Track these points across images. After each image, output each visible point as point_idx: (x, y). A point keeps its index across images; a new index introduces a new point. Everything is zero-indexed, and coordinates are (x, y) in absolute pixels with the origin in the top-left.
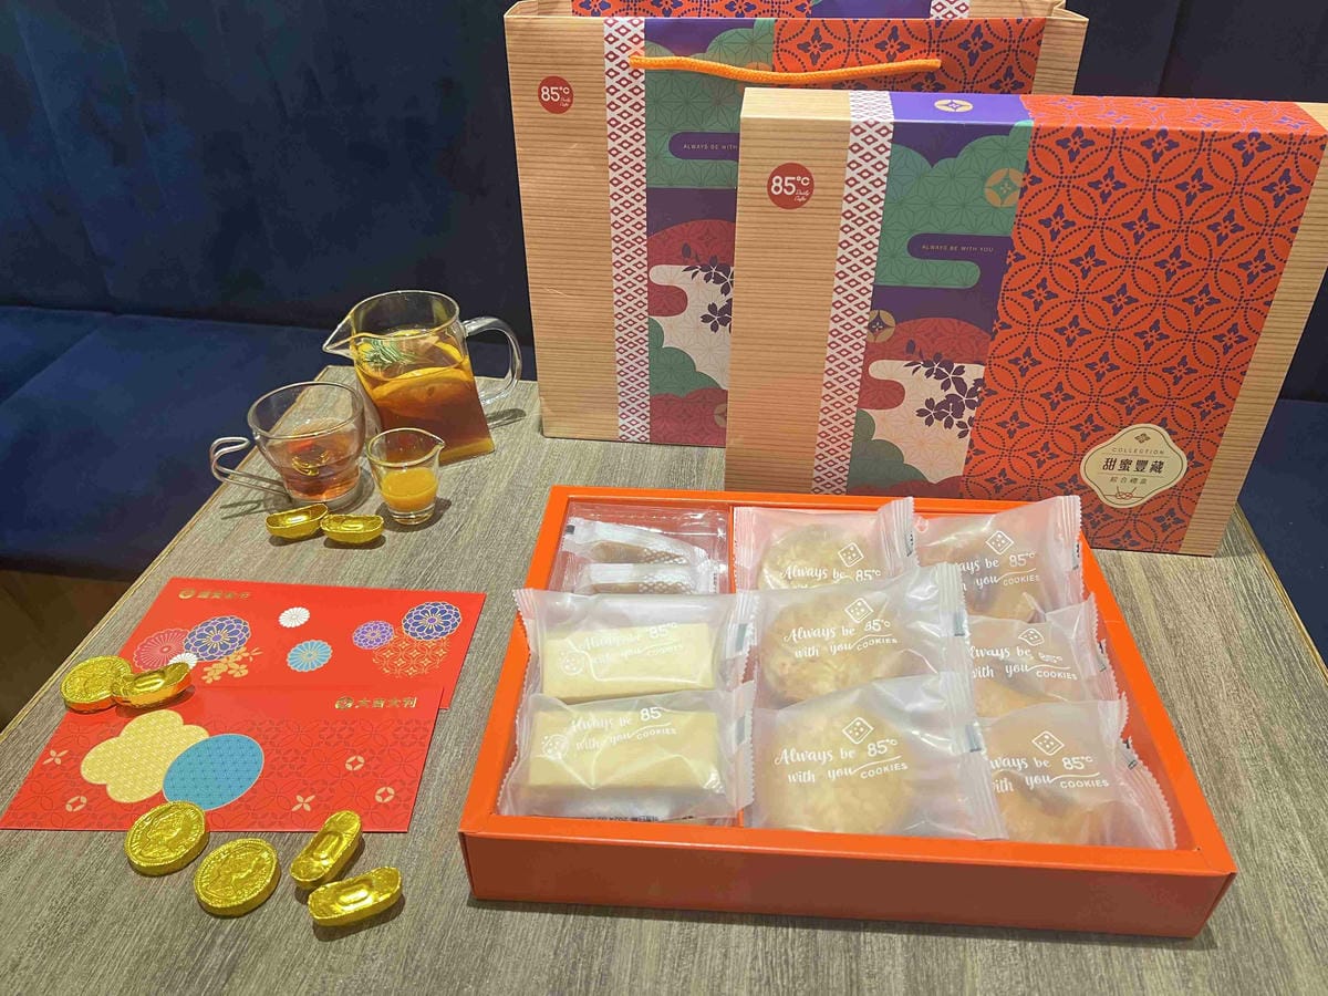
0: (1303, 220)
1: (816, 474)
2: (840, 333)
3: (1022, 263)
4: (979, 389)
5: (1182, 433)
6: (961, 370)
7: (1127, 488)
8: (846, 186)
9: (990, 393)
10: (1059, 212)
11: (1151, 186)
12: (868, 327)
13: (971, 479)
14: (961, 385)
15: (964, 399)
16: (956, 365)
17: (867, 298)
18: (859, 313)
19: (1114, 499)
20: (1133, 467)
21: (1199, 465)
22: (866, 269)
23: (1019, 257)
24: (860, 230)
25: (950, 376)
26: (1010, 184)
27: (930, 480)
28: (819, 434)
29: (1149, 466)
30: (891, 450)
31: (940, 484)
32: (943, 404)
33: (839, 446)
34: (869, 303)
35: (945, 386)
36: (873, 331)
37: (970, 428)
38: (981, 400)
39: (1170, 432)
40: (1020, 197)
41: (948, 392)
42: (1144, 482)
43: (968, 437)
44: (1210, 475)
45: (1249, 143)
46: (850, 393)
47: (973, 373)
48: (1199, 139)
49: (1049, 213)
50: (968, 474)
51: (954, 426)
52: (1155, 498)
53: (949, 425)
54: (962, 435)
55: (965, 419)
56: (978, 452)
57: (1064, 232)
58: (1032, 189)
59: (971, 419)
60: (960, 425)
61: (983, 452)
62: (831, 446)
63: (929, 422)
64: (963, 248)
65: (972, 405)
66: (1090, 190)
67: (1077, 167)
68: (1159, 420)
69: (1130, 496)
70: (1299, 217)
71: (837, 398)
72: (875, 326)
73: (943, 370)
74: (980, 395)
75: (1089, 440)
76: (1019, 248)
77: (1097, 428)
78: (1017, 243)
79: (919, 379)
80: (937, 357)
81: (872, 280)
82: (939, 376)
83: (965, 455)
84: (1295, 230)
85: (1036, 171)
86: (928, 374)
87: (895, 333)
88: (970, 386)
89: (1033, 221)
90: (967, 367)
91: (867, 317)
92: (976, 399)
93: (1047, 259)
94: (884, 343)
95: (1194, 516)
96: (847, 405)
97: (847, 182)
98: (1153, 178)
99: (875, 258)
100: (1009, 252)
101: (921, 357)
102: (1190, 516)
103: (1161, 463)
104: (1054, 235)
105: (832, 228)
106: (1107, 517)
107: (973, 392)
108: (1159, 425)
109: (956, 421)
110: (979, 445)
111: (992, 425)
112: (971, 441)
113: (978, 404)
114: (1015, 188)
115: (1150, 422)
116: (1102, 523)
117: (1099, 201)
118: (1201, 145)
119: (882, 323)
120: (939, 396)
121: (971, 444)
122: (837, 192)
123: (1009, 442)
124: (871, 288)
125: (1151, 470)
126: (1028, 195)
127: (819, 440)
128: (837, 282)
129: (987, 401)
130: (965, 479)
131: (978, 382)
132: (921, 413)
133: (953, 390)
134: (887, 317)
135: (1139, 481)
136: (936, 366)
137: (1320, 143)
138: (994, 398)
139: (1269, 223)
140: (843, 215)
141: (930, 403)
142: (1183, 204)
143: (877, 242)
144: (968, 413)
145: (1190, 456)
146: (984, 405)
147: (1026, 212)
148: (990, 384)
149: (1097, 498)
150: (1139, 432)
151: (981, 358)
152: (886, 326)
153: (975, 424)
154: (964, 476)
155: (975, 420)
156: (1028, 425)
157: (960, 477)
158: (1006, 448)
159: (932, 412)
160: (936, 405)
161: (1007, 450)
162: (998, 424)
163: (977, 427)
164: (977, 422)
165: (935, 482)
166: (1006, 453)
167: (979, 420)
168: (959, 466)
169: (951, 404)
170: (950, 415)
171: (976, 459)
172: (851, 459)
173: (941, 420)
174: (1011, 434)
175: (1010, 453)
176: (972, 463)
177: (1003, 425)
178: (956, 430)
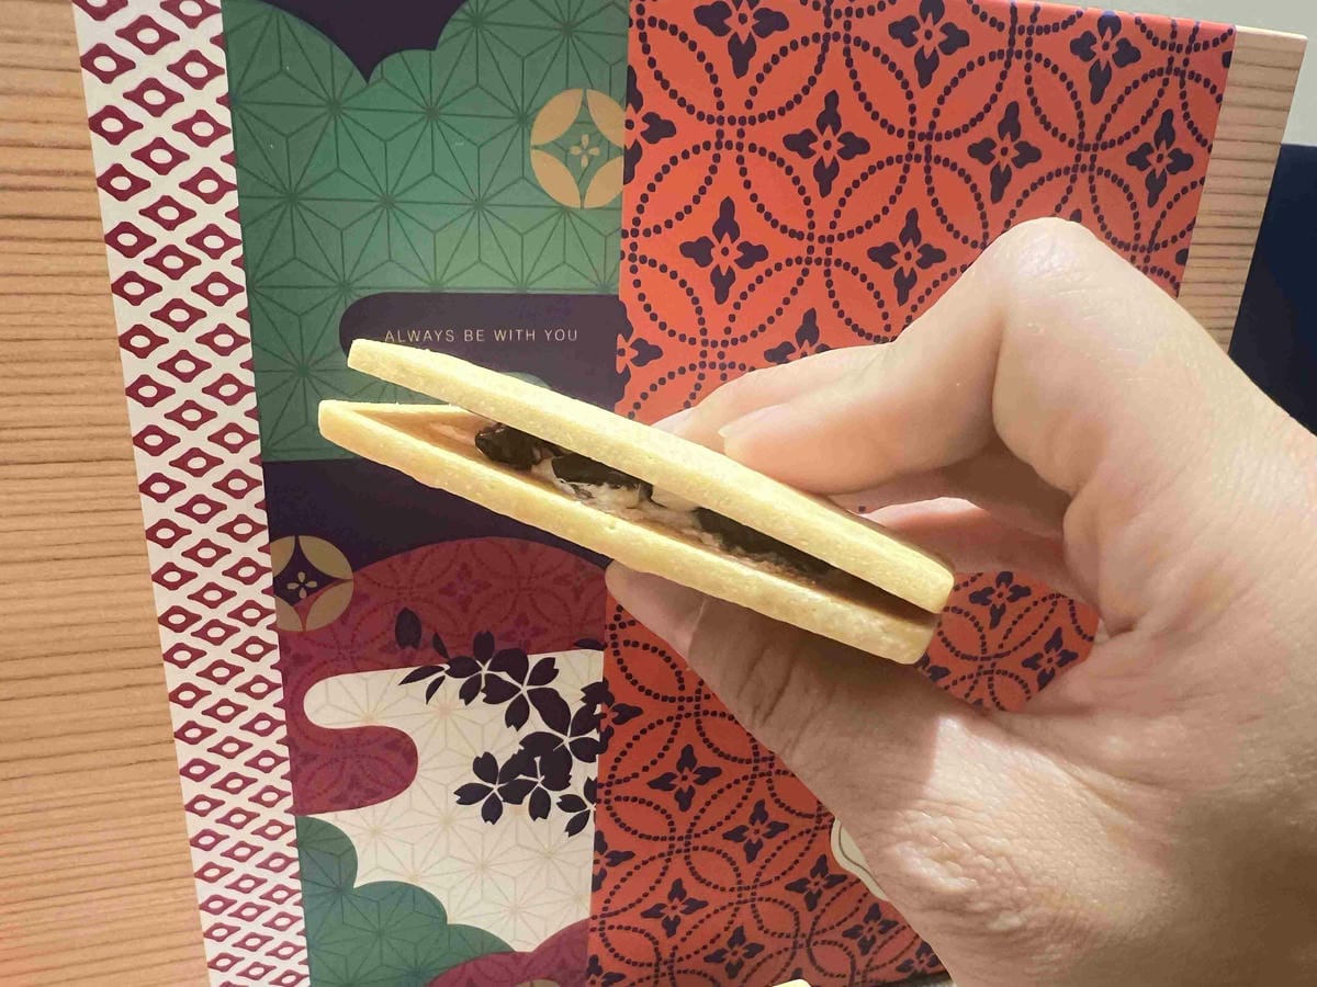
0: (1196, 235)
2: (192, 618)
3: (655, 369)
4: (599, 709)
6: (547, 671)
8: (97, 141)
9: (626, 713)
10: (726, 223)
11: (920, 148)
12: (272, 591)
13: (609, 921)
14: (553, 707)
15: (567, 740)
16: (534, 660)
17: (251, 505)
18: (239, 551)
22: (227, 414)
23: (647, 353)
24: (180, 289)
25: (524, 689)
26: (598, 139)
27: (518, 947)
31: (543, 950)
32: (520, 762)
34: (261, 517)
35: (516, 718)
36: (292, 598)
37: (591, 807)
38: (607, 735)
40: (628, 177)
41: (528, 729)
43: (590, 828)
45: (1100, 43)
46: (264, 780)
47: (577, 672)
48: (1008, 26)
49: (702, 223)
50: (601, 913)
51: (555, 810)
53: (540, 809)
54: (574, 828)
55: (576, 788)
56: (617, 858)
57: (744, 277)
58: (655, 155)
59: (591, 787)
60: (569, 803)
61: (630, 855)
63: (492, 814)
64: (500, 336)
65: (587, 752)
66: (792, 158)
67: (753, 91)
70: (1190, 227)
71: (232, 802)
72: (293, 583)
73: (505, 676)
74: (604, 723)
76: (644, 329)
78: (635, 314)
79: (445, 711)
80: (483, 647)
81: (255, 448)
82: (496, 693)
83: (588, 872)
84: (1182, 257)
85: (656, 100)
86: (467, 695)
87: (358, 598)
88: (575, 705)
89: (664, 248)
90: (562, 659)
91: (265, 560)
92: (594, 735)
93: (712, 355)
94: (330, 627)
96: (266, 815)
97: (95, 124)
98: (922, 127)
99: (248, 378)
100: (621, 342)
101: (442, 652)
104: (722, 283)
105: (85, 285)
106: (890, 924)
107: (586, 720)
109: (555, 796)
110: (619, 841)
111: (639, 787)
112: (599, 836)
113: (601, 747)
114: (609, 150)
117: (813, 187)
118: (1012, 42)
119: (313, 573)
120: (505, 745)
121: (600, 843)
122: (67, 161)
123: (683, 821)
124: (257, 472)
126: (646, 168)
128: (145, 465)
129: (623, 734)
130: (595, 924)
131: (594, 693)
132: (467, 795)
133: (536, 723)
134: (323, 554)
136: (485, 670)
137: (1223, 48)
138: (635, 725)
139: (1140, 243)
140: (111, 239)
141: (484, 765)
142: (986, 198)
143: (243, 329)
144: (582, 773)
146: (617, 745)
147: (648, 221)
148: (624, 694)
149: (867, 893)
151: (591, 631)
152: (326, 581)
153: (601, 793)
154: (594, 918)
155: (601, 786)
156: (717, 772)
157: (585, 922)
158: (677, 835)
159: (495, 788)
160: (500, 767)
161: (680, 839)
162: (653, 784)
163: (607, 802)
164: (606, 788)
165: (530, 949)
166: (680, 845)
167: (609, 784)
168: (578, 899)
169: (537, 759)
170: (540, 785)
171: (615, 874)
172: (309, 947)
173: (520, 802)
174: (685, 800)
175: (688, 844)
176: (607, 885)
177: (663, 783)
178: (560, 818)
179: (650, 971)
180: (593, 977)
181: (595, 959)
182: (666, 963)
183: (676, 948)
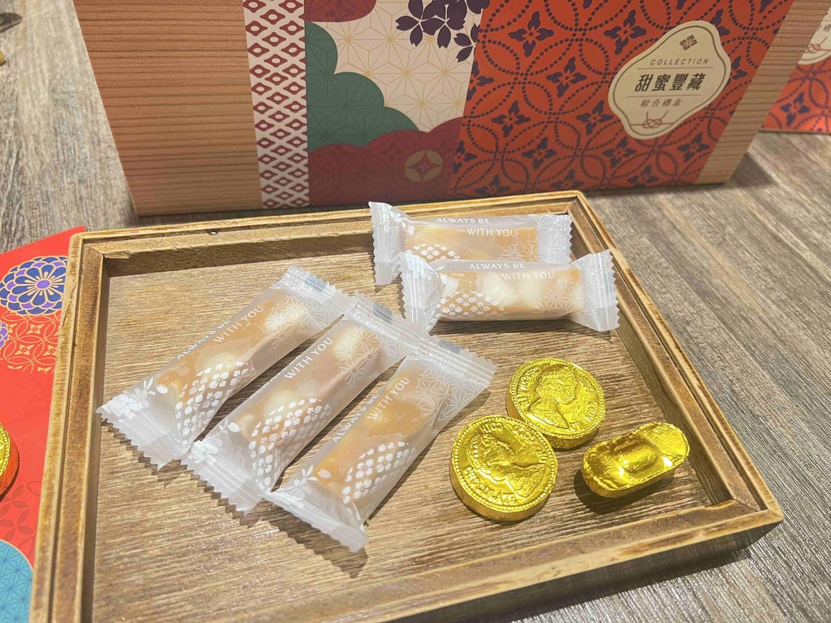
1: (259, 135)
5: (735, 32)
7: (656, 113)
13: (473, 121)
19: (640, 129)
20: (669, 85)
21: (740, 75)
27: (421, 128)
28: (252, 71)
29: (688, 81)
30: (363, 88)
31: (433, 132)
33: (287, 89)
37: (473, 44)
39: (723, 32)
42: (677, 103)
43: (471, 58)
44: (750, 87)
50: (470, 114)
51: (452, 41)
52: (685, 123)
53: (443, 41)
54: (462, 56)
55: (467, 30)
56: (484, 81)
59: (475, 30)
60: (461, 39)
61: (491, 80)
62: (275, 89)
63: (416, 39)
65: (477, 6)
68: (713, 14)
69: (659, 122)
75: (626, 50)
77: (639, 32)
83: (466, 87)
95: (721, 139)
96: (289, 16)
102: (716, 141)
103: (702, 76)
106: (631, 152)
108: (712, 22)
109: (454, 33)
110: (484, 70)
111: (503, 36)
112: (475, 64)
113: (485, 4)
115: (702, 18)
116: (624, 159)
121: (475, 69)
123: (525, 62)
125: (688, 87)
127: (254, 80)
130: (465, 121)
132: (404, 23)
135: (673, 103)
141: (416, 5)
144: (471, 20)
145: (735, 65)
149: (622, 129)
150: (683, 36)
153: (480, 36)
154: (465, 117)
155: (481, 31)
156: (551, 33)
157: (460, 119)
158: (520, 71)
159: (420, 21)
160: (424, 7)
161: (522, 74)
162: (512, 35)
163: (484, 42)
164: (484, 33)
165: (428, 130)
166: (521, 79)
167: (486, 31)
168: (458, 103)
169: (447, 6)
170: (446, 24)
171: (481, 91)
172: (308, 107)
173: (433, 34)
174: (528, 49)
175: (525, 79)
176: (476, 97)
177: (518, 35)
178: (455, 48)
179: (491, 157)
180: (459, 154)
181: (462, 143)
182: (500, 153)
183: (507, 144)
